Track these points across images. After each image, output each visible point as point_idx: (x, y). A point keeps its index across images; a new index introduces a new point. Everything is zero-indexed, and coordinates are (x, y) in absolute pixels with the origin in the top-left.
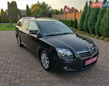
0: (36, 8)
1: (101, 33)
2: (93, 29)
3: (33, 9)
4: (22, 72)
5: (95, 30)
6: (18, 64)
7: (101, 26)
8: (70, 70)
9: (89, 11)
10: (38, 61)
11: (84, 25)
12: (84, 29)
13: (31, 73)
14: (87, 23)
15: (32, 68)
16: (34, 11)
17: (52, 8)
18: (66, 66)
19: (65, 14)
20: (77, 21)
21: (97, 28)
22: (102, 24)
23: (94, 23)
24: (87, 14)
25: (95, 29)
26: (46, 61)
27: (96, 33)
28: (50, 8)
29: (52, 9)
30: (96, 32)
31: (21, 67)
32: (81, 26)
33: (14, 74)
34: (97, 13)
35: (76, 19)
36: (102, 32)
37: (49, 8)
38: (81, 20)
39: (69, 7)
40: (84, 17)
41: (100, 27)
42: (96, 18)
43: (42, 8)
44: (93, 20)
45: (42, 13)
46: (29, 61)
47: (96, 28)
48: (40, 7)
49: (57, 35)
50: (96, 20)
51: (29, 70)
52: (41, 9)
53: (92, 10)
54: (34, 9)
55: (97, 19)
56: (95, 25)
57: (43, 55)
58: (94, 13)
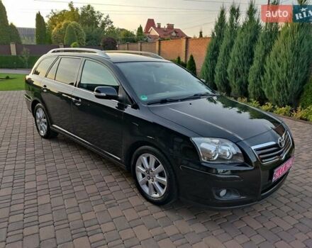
0: (65, 22)
1: (266, 93)
2: (241, 83)
3: (58, 25)
4: (86, 217)
5: (249, 86)
6: (59, 191)
7: (267, 75)
8: (234, 197)
9: (231, 34)
10: (120, 179)
11: (217, 73)
12: (216, 83)
13: (113, 215)
14: (226, 66)
15: (110, 202)
16: (60, 33)
17: (113, 24)
18: (224, 188)
19: (158, 42)
20: (194, 64)
21: (255, 82)
22: (268, 71)
23: (246, 68)
24: (226, 42)
25: (248, 83)
26: (157, 177)
27: (252, 95)
28: (108, 23)
29: (112, 26)
30: (251, 92)
31: (74, 199)
32: (209, 76)
33: (59, 223)
34: (254, 40)
35: (192, 57)
36: (268, 91)
37: (103, 25)
38: (206, 60)
39: (159, 24)
40: (215, 52)
41: (262, 79)
42: (250, 55)
43: (84, 24)
44: (241, 59)
45: (84, 38)
46: (91, 182)
47: (251, 80)
48: (77, 21)
49: (177, 101)
50: (250, 60)
51: (103, 207)
52: (80, 27)
53: (238, 32)
54: (60, 26)
55: (252, 56)
56: (248, 71)
57: (145, 159)
58: (244, 40)
